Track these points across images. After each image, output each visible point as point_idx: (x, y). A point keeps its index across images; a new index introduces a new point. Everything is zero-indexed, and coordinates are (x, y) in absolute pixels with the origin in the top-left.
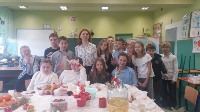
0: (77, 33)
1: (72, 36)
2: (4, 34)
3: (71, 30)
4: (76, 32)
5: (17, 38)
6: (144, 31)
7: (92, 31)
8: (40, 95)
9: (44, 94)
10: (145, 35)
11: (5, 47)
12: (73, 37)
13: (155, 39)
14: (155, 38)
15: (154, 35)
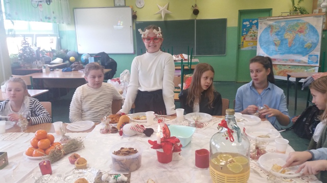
0: (169, 12)
1: (161, 17)
2: (55, 18)
3: (159, 6)
4: (168, 9)
5: (75, 24)
6: (293, 4)
7: (196, 6)
8: (101, 132)
9: (107, 131)
10: (296, 10)
11: (59, 38)
12: (163, 20)
13: (315, 19)
14: (316, 16)
15: (315, 11)
